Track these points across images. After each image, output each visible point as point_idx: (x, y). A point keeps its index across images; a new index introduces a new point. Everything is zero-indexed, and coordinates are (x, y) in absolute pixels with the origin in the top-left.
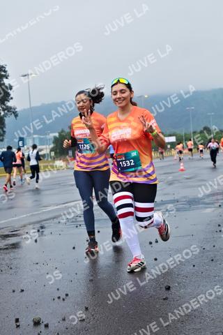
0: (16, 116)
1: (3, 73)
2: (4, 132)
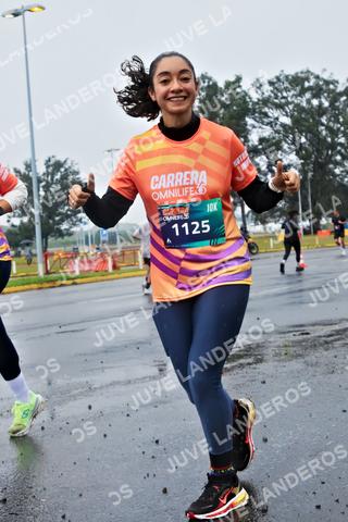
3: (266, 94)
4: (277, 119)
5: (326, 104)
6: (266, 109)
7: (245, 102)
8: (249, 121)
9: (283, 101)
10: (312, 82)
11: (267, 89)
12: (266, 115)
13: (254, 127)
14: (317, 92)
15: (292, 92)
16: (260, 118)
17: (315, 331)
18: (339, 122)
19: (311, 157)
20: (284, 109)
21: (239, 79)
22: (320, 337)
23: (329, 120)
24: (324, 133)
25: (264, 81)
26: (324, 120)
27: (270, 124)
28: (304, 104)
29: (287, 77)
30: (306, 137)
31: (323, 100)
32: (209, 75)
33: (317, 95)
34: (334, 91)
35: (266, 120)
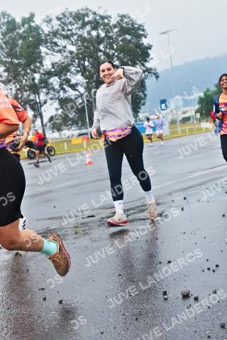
0: (157, 77)
1: (141, 32)
2: (145, 95)
3: (56, 28)
4: (65, 47)
5: (103, 35)
6: (55, 40)
7: (39, 34)
8: (43, 49)
9: (69, 32)
10: (91, 17)
11: (56, 24)
12: (56, 44)
13: (47, 54)
14: (95, 25)
15: (76, 26)
16: (52, 47)
17: (99, 214)
18: (113, 49)
19: (93, 77)
20: (69, 39)
21: (32, 16)
22: (103, 218)
23: (106, 47)
24: (102, 57)
25: (54, 17)
26: (102, 47)
27: (60, 51)
28: (86, 35)
29: (71, 13)
30: (88, 61)
31: (100, 32)
32: (8, 12)
33: (95, 28)
34: (108, 24)
35: (56, 48)
